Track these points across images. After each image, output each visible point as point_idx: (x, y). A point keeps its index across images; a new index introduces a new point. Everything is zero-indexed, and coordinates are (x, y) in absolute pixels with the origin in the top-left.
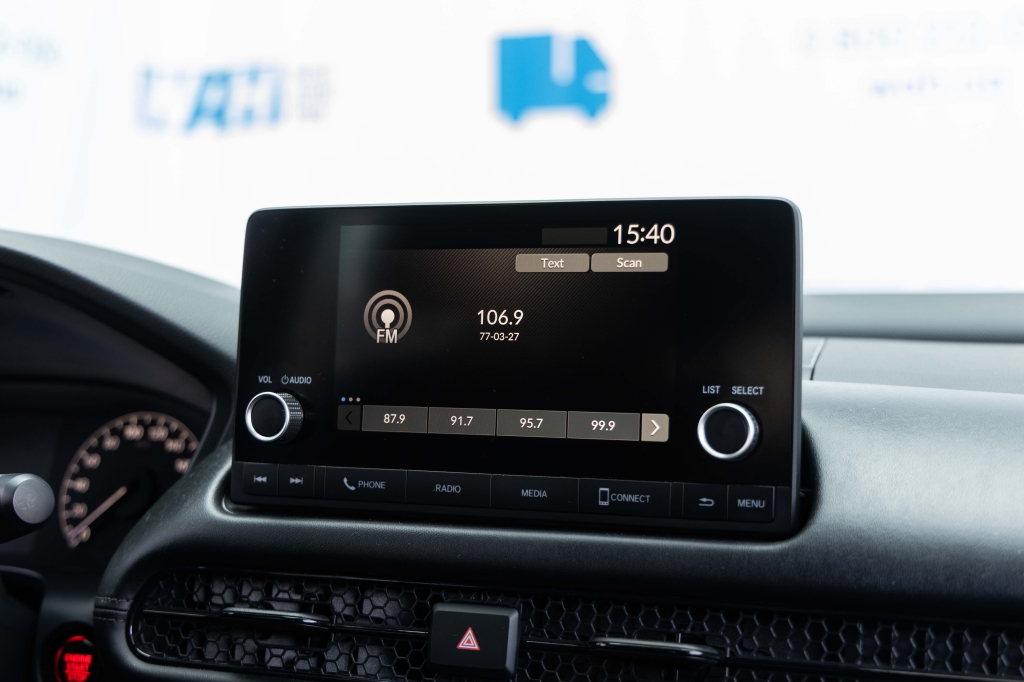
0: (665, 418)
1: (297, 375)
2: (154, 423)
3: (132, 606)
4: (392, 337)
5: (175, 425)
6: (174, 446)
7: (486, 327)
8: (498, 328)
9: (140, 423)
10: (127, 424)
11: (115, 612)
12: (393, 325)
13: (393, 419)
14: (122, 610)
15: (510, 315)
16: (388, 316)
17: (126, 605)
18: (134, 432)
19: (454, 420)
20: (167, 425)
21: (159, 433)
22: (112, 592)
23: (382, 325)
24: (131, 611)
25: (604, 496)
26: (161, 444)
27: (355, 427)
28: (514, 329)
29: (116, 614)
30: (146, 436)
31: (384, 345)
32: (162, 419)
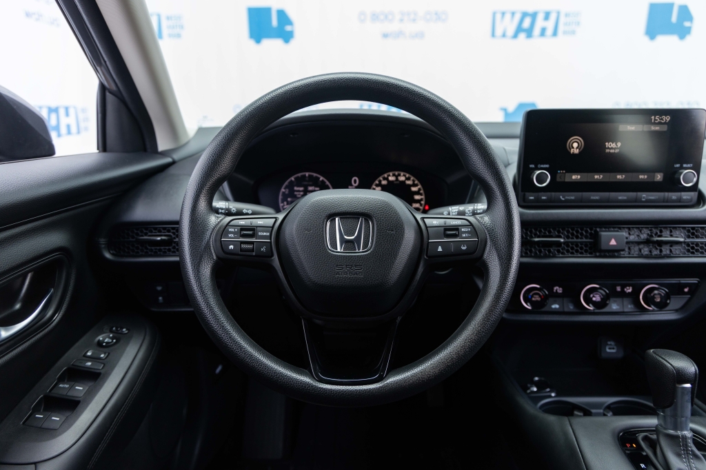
0: (662, 174)
1: (543, 164)
2: (399, 175)
4: (577, 151)
5: (407, 175)
6: (409, 182)
7: (608, 148)
8: (612, 148)
9: (394, 175)
10: (389, 176)
12: (577, 148)
13: (575, 177)
15: (616, 144)
16: (575, 145)
18: (392, 178)
19: (596, 177)
20: (404, 175)
21: (402, 178)
23: (573, 148)
25: (644, 198)
26: (403, 182)
27: (562, 180)
28: (617, 148)
30: (397, 179)
31: (574, 154)
32: (402, 174)
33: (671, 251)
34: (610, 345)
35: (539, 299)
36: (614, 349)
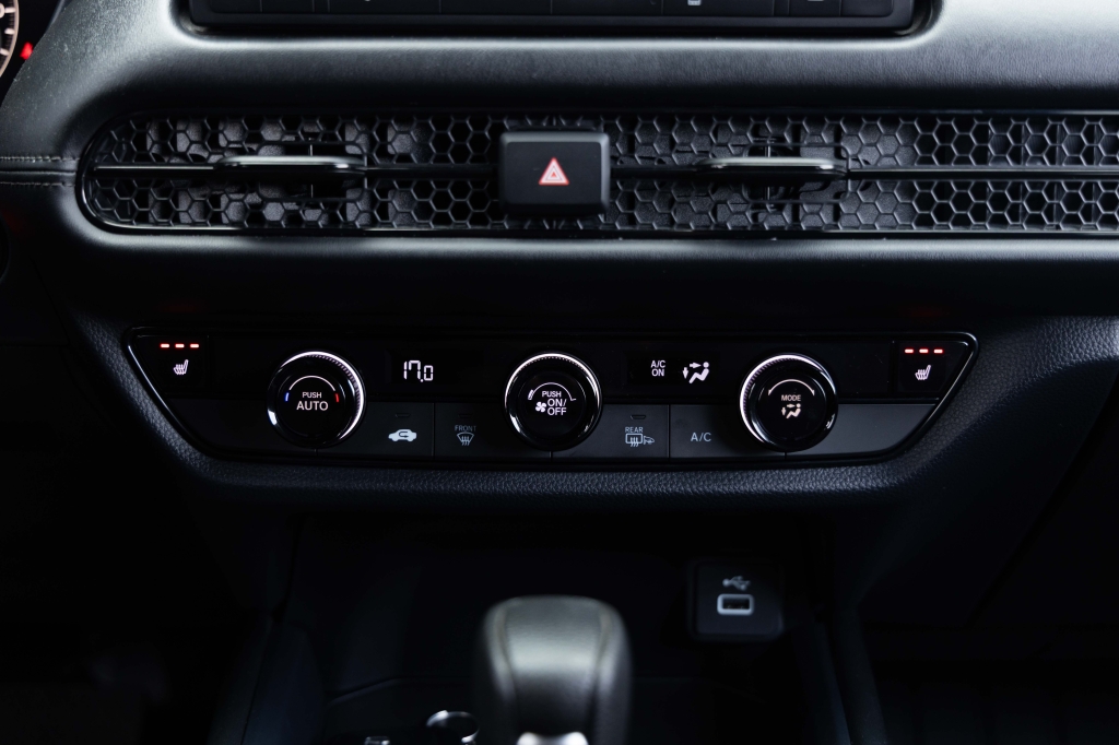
3: (80, 165)
11: (60, 174)
14: (68, 171)
17: (71, 164)
22: (51, 149)
24: (79, 171)
29: (62, 177)
33: (837, 214)
34: (732, 589)
35: (324, 406)
36: (745, 605)
